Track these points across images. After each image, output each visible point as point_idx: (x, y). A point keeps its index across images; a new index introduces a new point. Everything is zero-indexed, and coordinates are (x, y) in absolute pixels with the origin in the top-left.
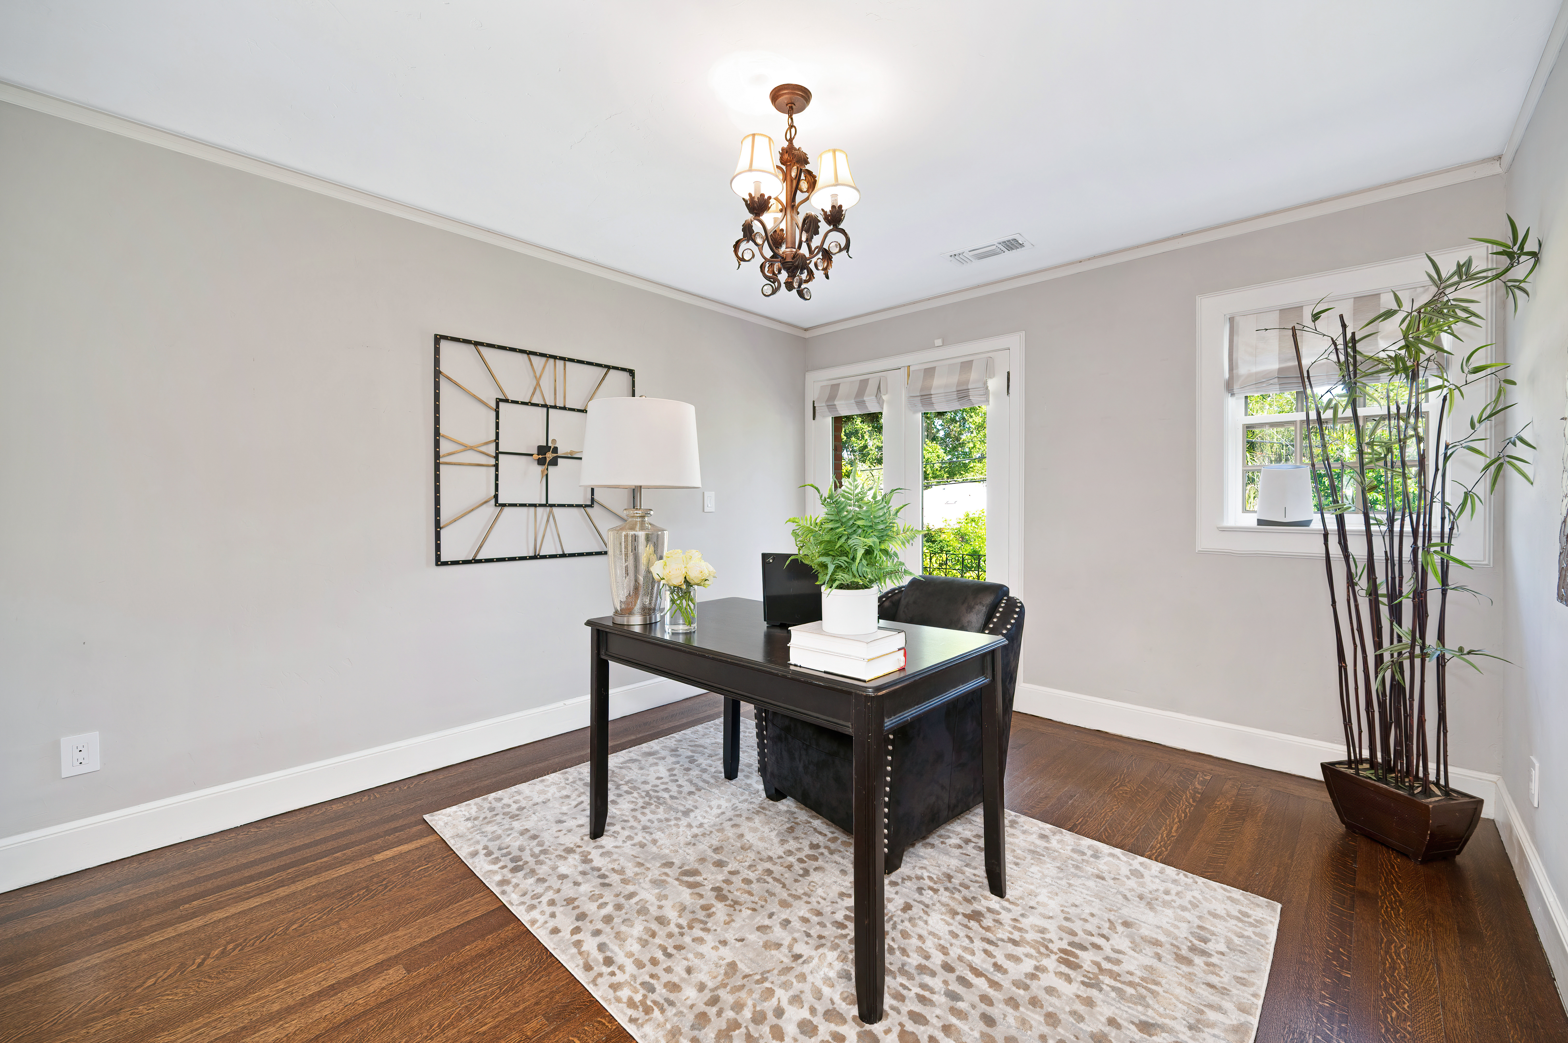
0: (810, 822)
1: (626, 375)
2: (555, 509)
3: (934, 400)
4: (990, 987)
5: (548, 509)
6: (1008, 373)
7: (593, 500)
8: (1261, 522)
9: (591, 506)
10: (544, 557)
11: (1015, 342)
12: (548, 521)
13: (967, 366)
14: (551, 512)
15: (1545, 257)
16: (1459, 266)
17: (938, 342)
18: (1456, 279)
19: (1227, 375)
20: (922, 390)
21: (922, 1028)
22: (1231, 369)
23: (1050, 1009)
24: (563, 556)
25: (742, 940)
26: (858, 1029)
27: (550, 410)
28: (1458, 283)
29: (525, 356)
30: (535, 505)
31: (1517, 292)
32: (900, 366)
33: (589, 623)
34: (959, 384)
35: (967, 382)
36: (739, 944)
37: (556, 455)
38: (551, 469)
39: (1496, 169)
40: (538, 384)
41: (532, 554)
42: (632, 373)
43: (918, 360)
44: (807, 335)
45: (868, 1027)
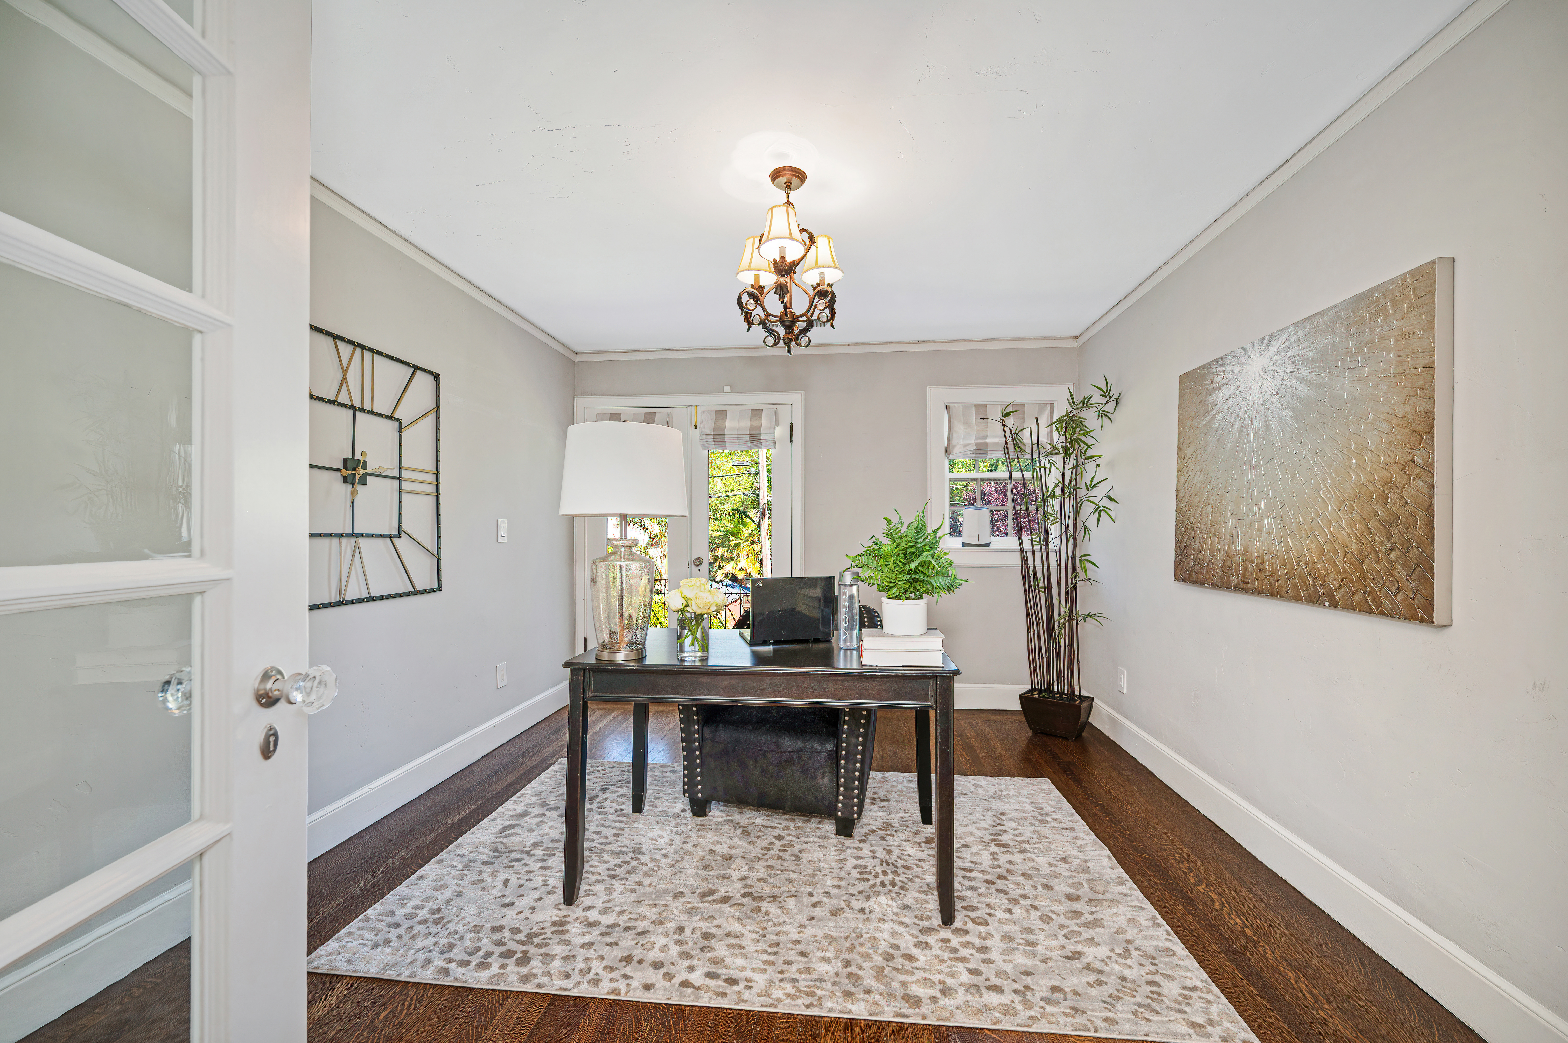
0: (753, 823)
1: (430, 378)
2: (361, 541)
3: (727, 440)
4: (983, 874)
5: (353, 540)
6: (792, 424)
7: (400, 529)
8: (964, 545)
9: (399, 536)
10: (351, 602)
11: (797, 398)
12: (353, 555)
13: (757, 413)
14: (357, 546)
15: (1123, 401)
16: (1085, 399)
17: (727, 389)
18: (1081, 405)
19: (946, 444)
20: (715, 429)
21: (979, 912)
22: (948, 441)
23: (1021, 872)
24: (371, 599)
25: (812, 918)
26: (949, 931)
27: (357, 413)
28: (1082, 408)
29: (330, 340)
30: (341, 536)
31: (1104, 417)
32: (687, 404)
33: (566, 665)
34: (751, 428)
35: (760, 428)
36: (814, 922)
37: (365, 471)
38: (360, 488)
39: (1074, 344)
40: (344, 378)
41: (335, 598)
42: (437, 377)
43: (708, 402)
44: (578, 359)
45: (952, 927)
